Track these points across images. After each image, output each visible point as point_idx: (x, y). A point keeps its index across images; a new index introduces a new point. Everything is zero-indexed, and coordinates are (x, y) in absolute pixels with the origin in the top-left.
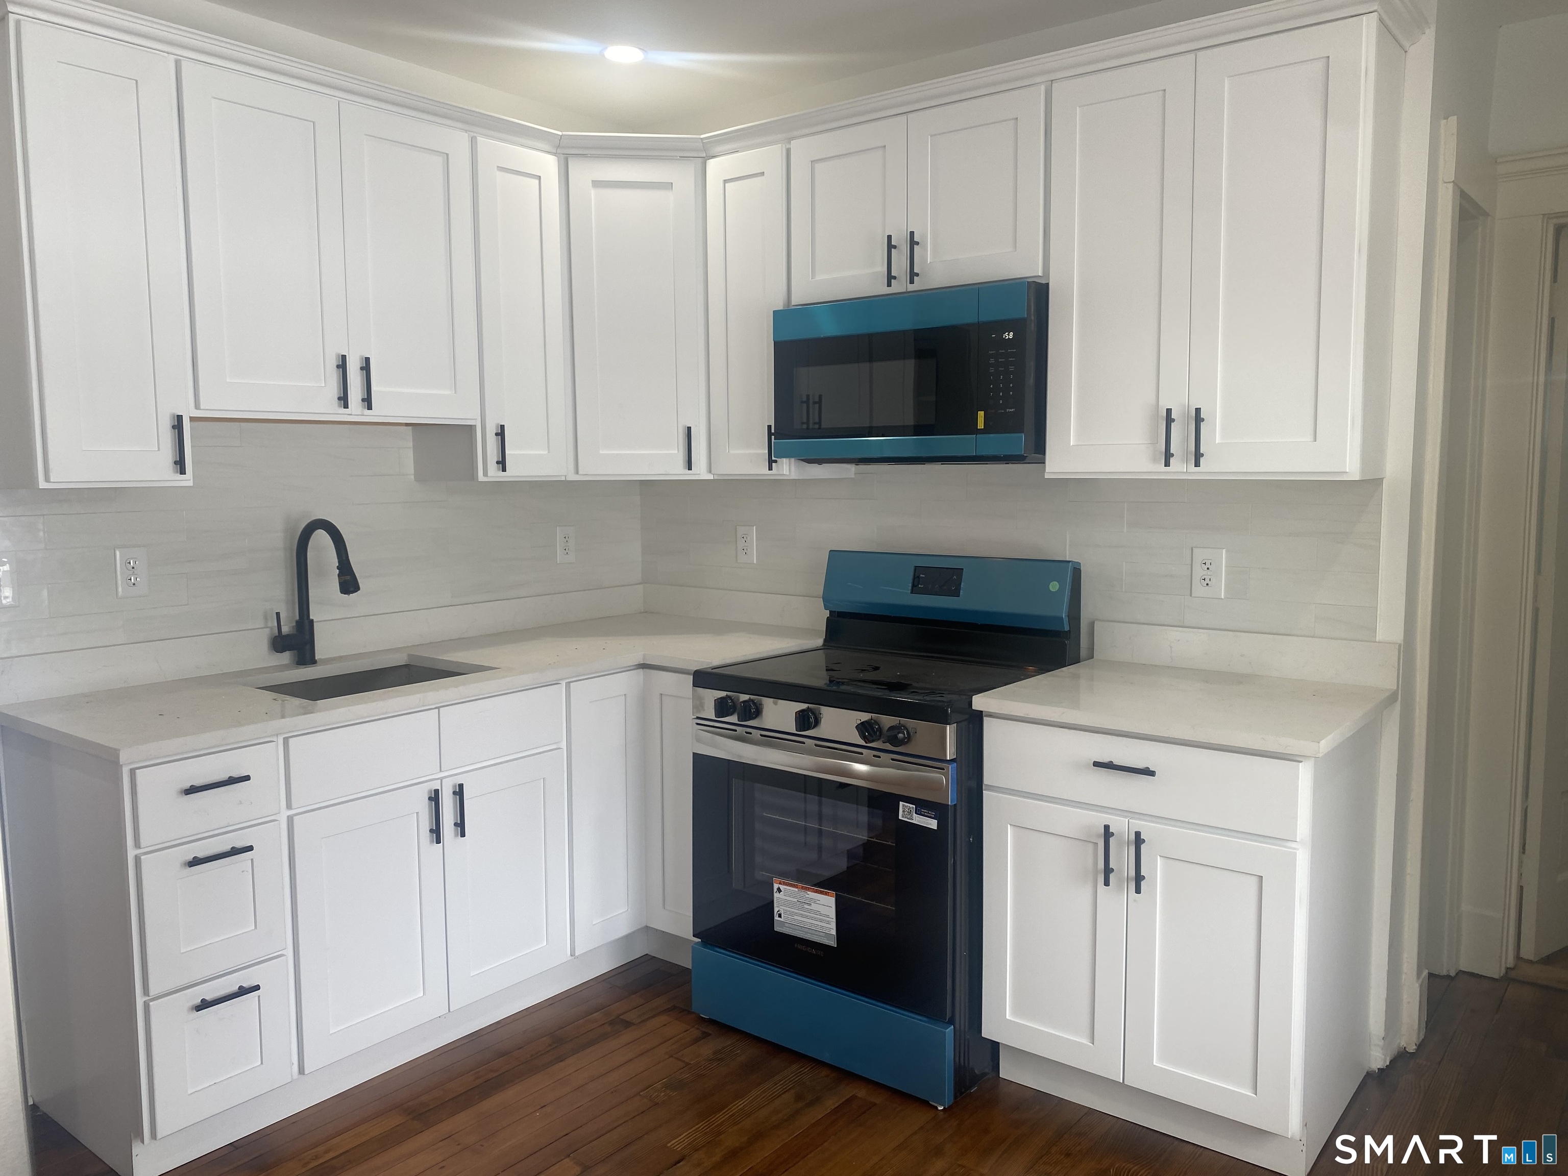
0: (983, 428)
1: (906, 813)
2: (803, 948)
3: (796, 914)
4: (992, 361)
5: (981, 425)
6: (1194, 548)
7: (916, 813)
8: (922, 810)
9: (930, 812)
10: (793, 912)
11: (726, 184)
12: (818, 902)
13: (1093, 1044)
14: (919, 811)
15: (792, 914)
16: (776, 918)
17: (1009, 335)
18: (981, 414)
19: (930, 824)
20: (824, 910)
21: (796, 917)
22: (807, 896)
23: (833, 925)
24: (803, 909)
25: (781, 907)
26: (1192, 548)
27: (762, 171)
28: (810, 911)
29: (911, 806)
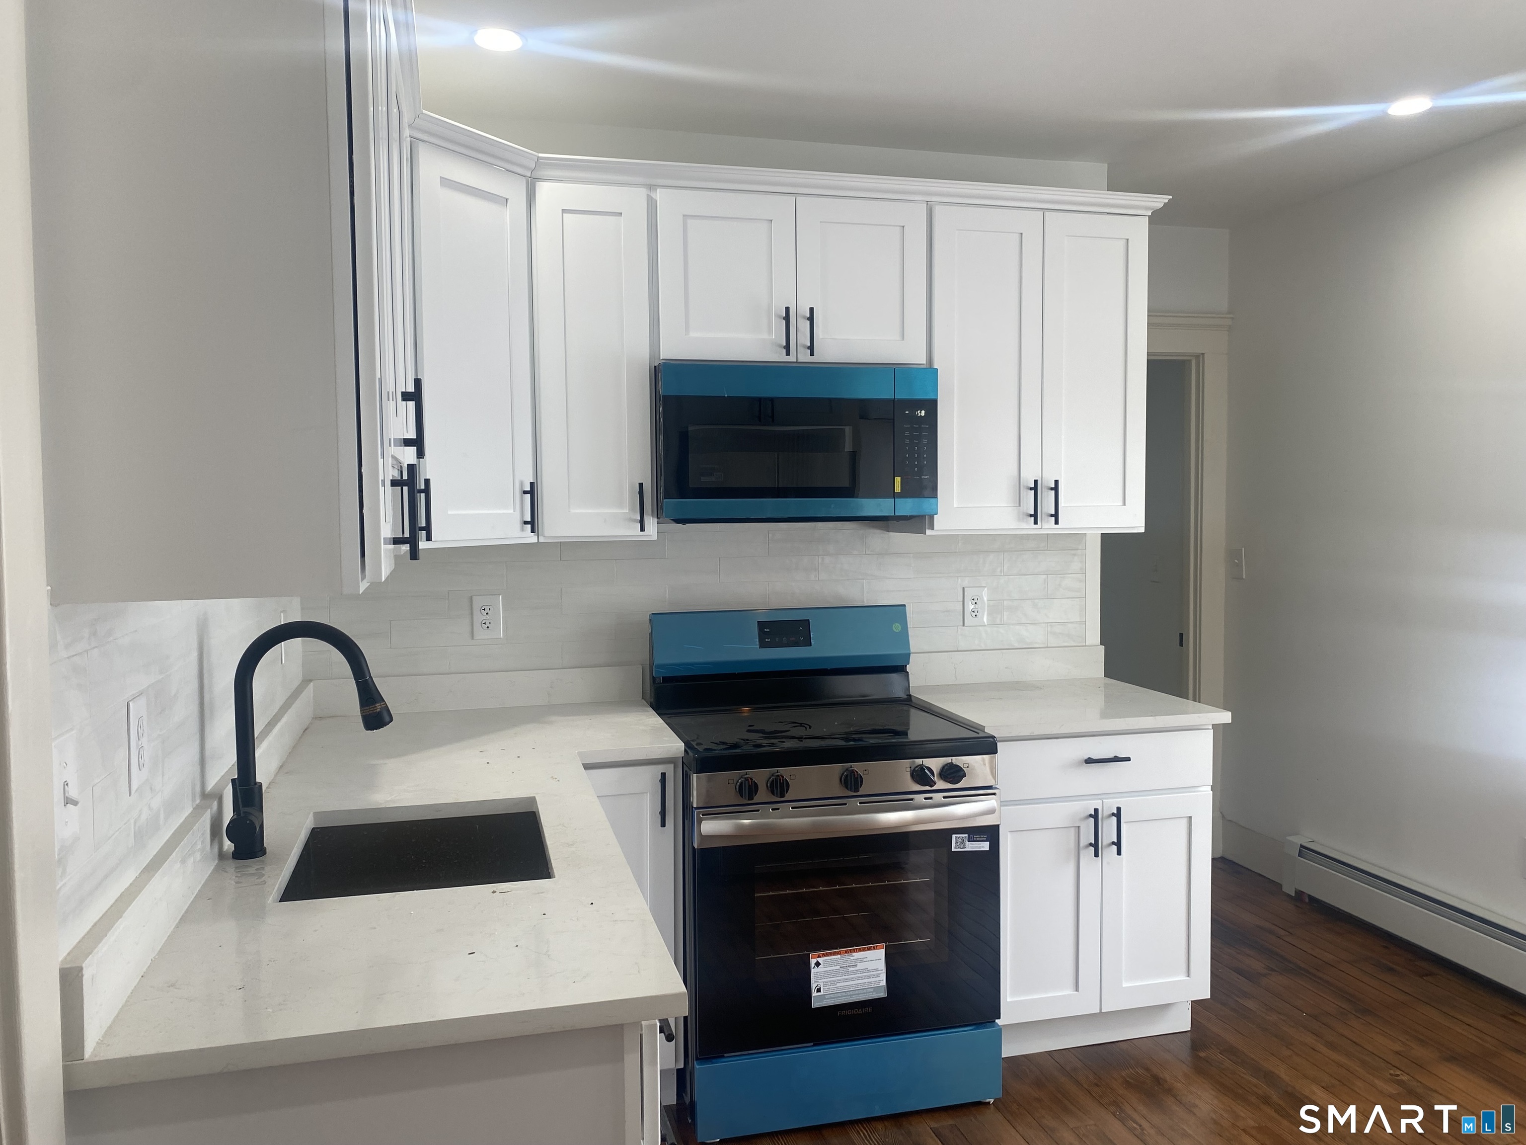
0: (900, 491)
1: (957, 844)
2: (849, 1012)
3: (839, 982)
4: (907, 433)
5: (898, 489)
6: (966, 589)
7: (968, 841)
8: (975, 837)
9: (982, 836)
10: (834, 981)
11: (564, 214)
12: (865, 960)
13: (1077, 990)
14: (971, 839)
15: (833, 983)
16: (814, 994)
17: (921, 413)
18: (898, 480)
19: (983, 847)
20: (871, 966)
21: (838, 985)
22: (852, 958)
23: (883, 977)
24: (848, 973)
25: (820, 981)
26: (963, 588)
27: (620, 211)
28: (854, 973)
29: (963, 835)
